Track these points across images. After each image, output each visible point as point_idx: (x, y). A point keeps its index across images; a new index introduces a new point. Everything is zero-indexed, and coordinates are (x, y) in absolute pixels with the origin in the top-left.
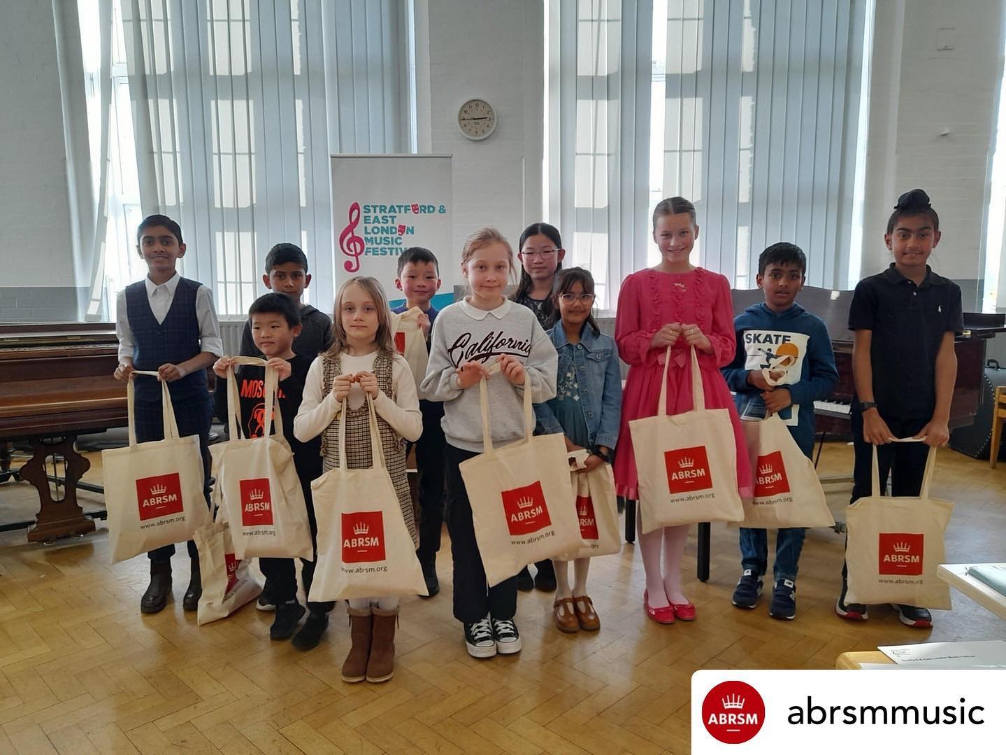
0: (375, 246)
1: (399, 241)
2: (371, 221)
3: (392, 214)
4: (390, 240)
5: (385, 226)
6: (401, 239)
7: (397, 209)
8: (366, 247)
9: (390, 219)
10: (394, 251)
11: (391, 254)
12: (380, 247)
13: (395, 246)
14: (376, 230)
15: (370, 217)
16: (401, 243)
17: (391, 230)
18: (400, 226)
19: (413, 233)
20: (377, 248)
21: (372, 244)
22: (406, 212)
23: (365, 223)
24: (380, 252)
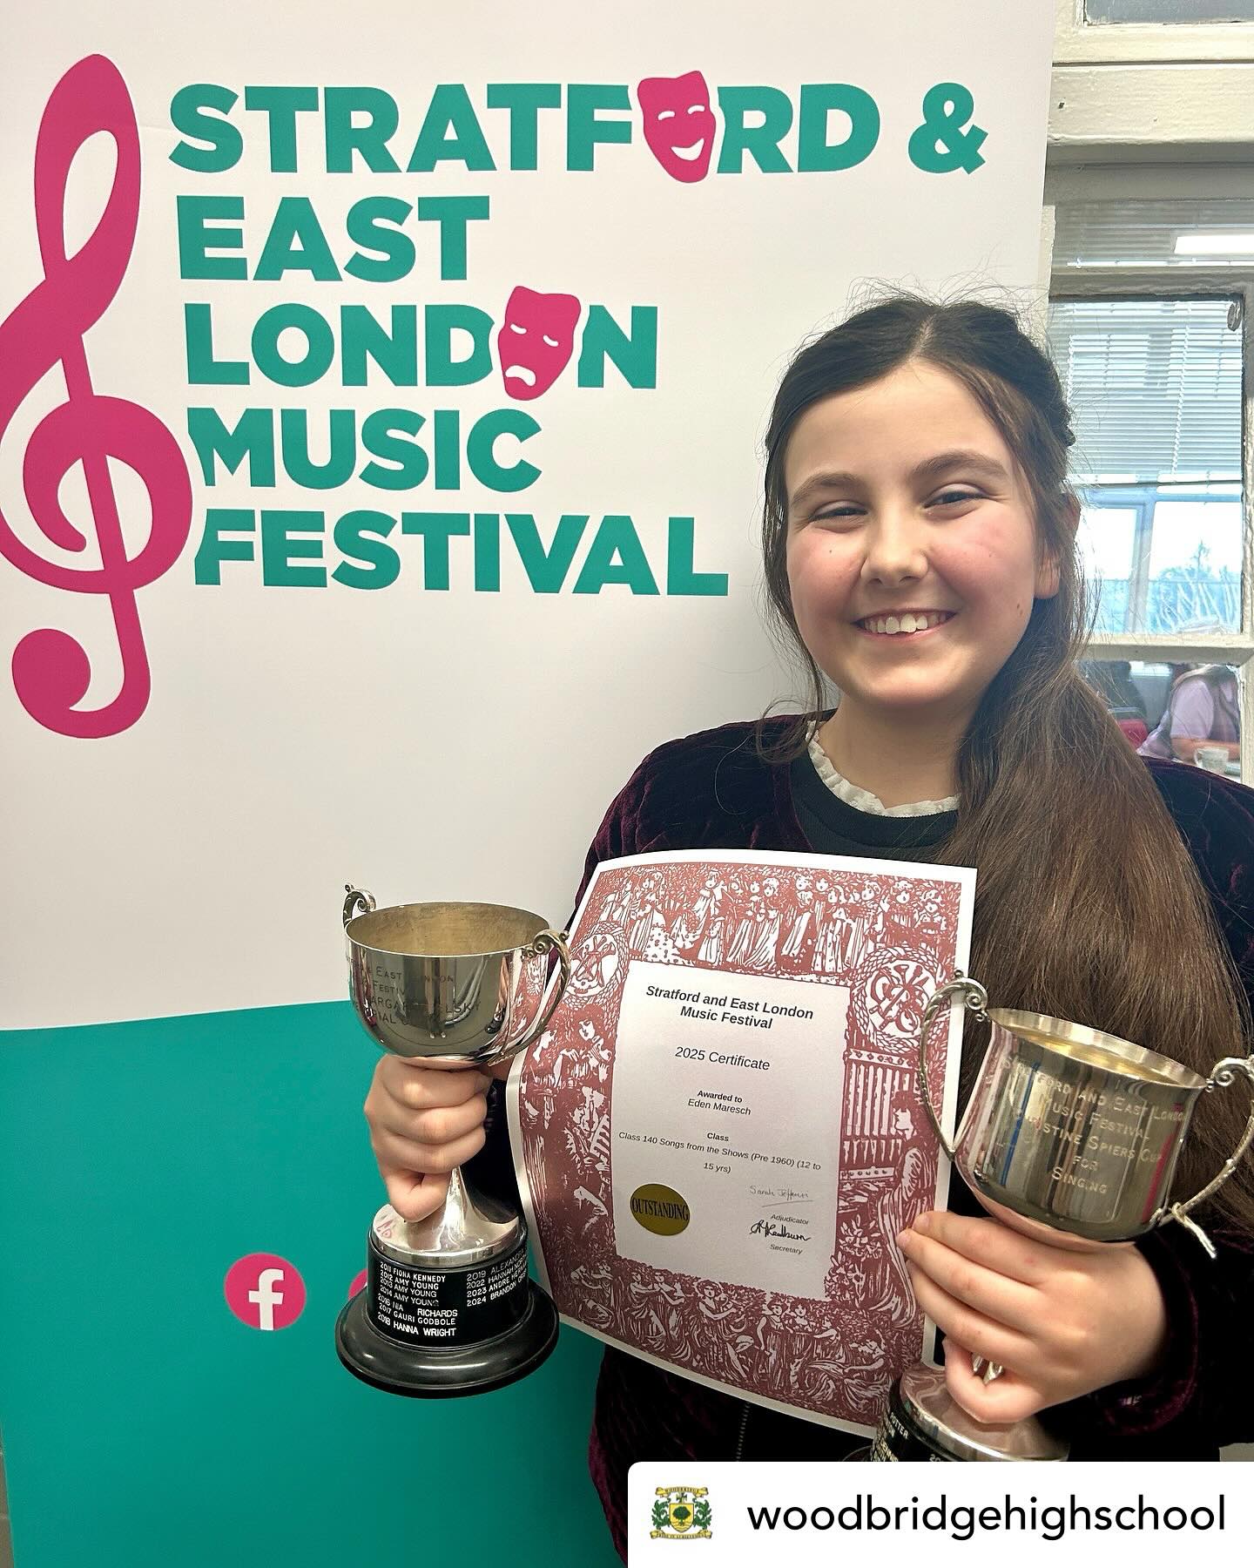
0: (287, 495)
1: (507, 452)
2: (252, 251)
3: (452, 178)
4: (425, 439)
5: (380, 300)
6: (525, 428)
7: (496, 127)
8: (204, 500)
9: (425, 236)
10: (462, 550)
11: (437, 577)
12: (336, 503)
13: (473, 497)
14: (293, 345)
15: (233, 207)
16: (523, 476)
17: (438, 344)
18: (523, 302)
19: (641, 373)
20: (314, 520)
21: (263, 477)
22: (580, 159)
23: (193, 265)
24: (332, 558)
